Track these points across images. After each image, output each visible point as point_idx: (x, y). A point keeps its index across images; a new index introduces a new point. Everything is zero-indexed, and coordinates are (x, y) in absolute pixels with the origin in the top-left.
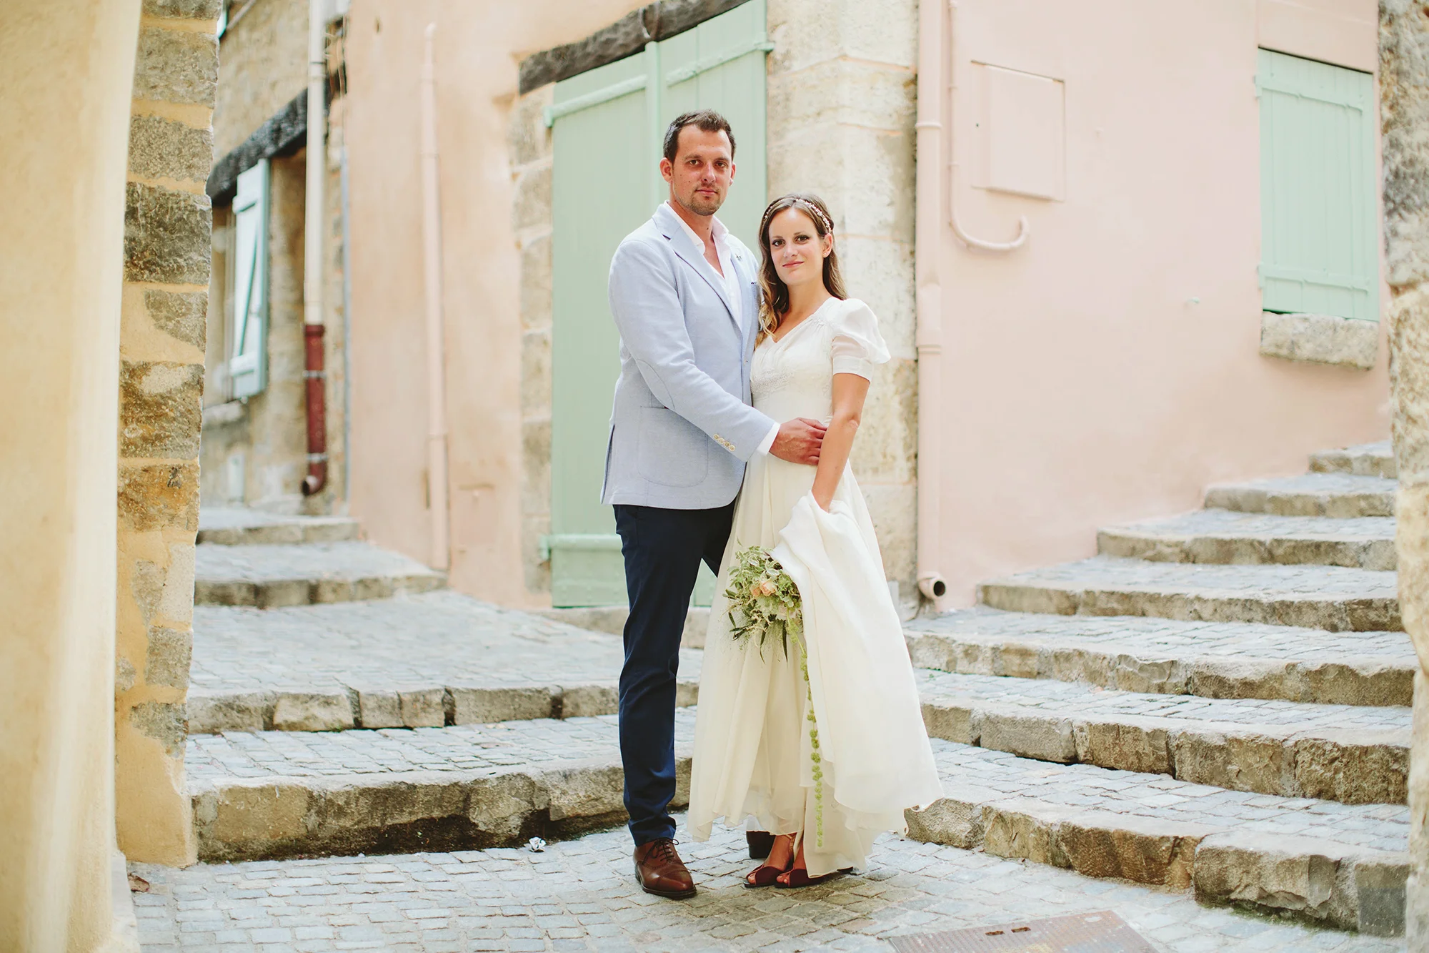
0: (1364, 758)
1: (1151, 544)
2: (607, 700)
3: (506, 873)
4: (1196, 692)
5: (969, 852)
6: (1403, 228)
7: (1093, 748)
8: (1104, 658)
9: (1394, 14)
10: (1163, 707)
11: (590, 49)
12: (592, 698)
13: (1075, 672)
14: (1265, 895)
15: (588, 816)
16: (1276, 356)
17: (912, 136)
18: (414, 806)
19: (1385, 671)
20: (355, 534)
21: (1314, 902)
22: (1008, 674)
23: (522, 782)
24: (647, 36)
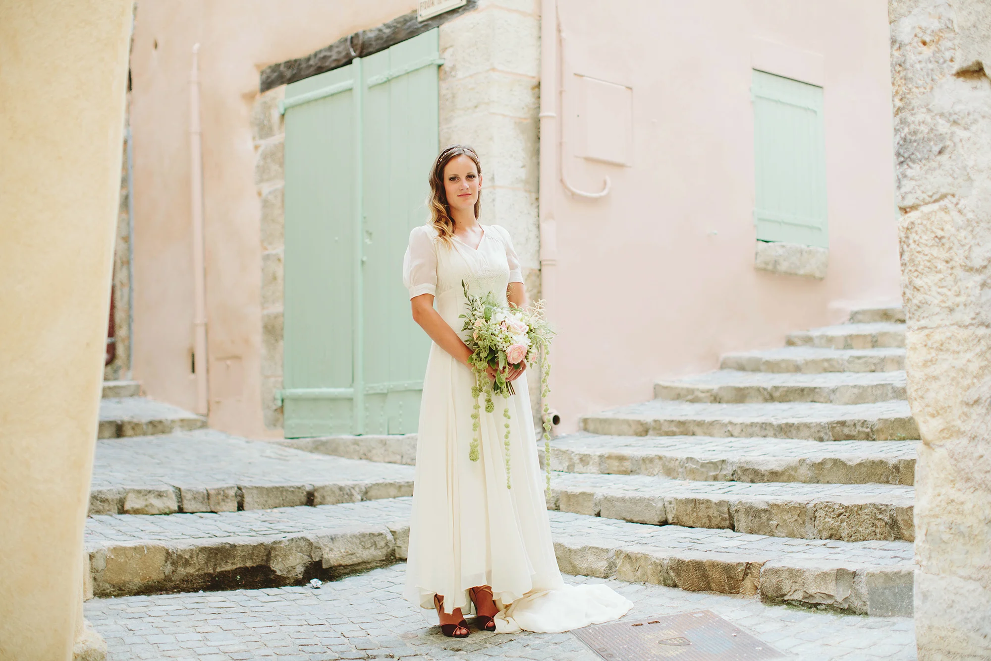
0: (859, 512)
1: (691, 391)
2: (343, 494)
3: (300, 601)
4: (739, 479)
5: (607, 580)
6: (909, 172)
7: (678, 514)
8: (677, 460)
9: (903, 43)
10: (720, 489)
11: (312, 62)
12: (333, 492)
13: (656, 470)
14: (807, 596)
15: (347, 565)
16: (765, 270)
17: (537, 123)
18: (234, 559)
19: (864, 461)
20: (137, 392)
21: (840, 599)
22: (610, 472)
23: (304, 543)
24: (353, 54)
